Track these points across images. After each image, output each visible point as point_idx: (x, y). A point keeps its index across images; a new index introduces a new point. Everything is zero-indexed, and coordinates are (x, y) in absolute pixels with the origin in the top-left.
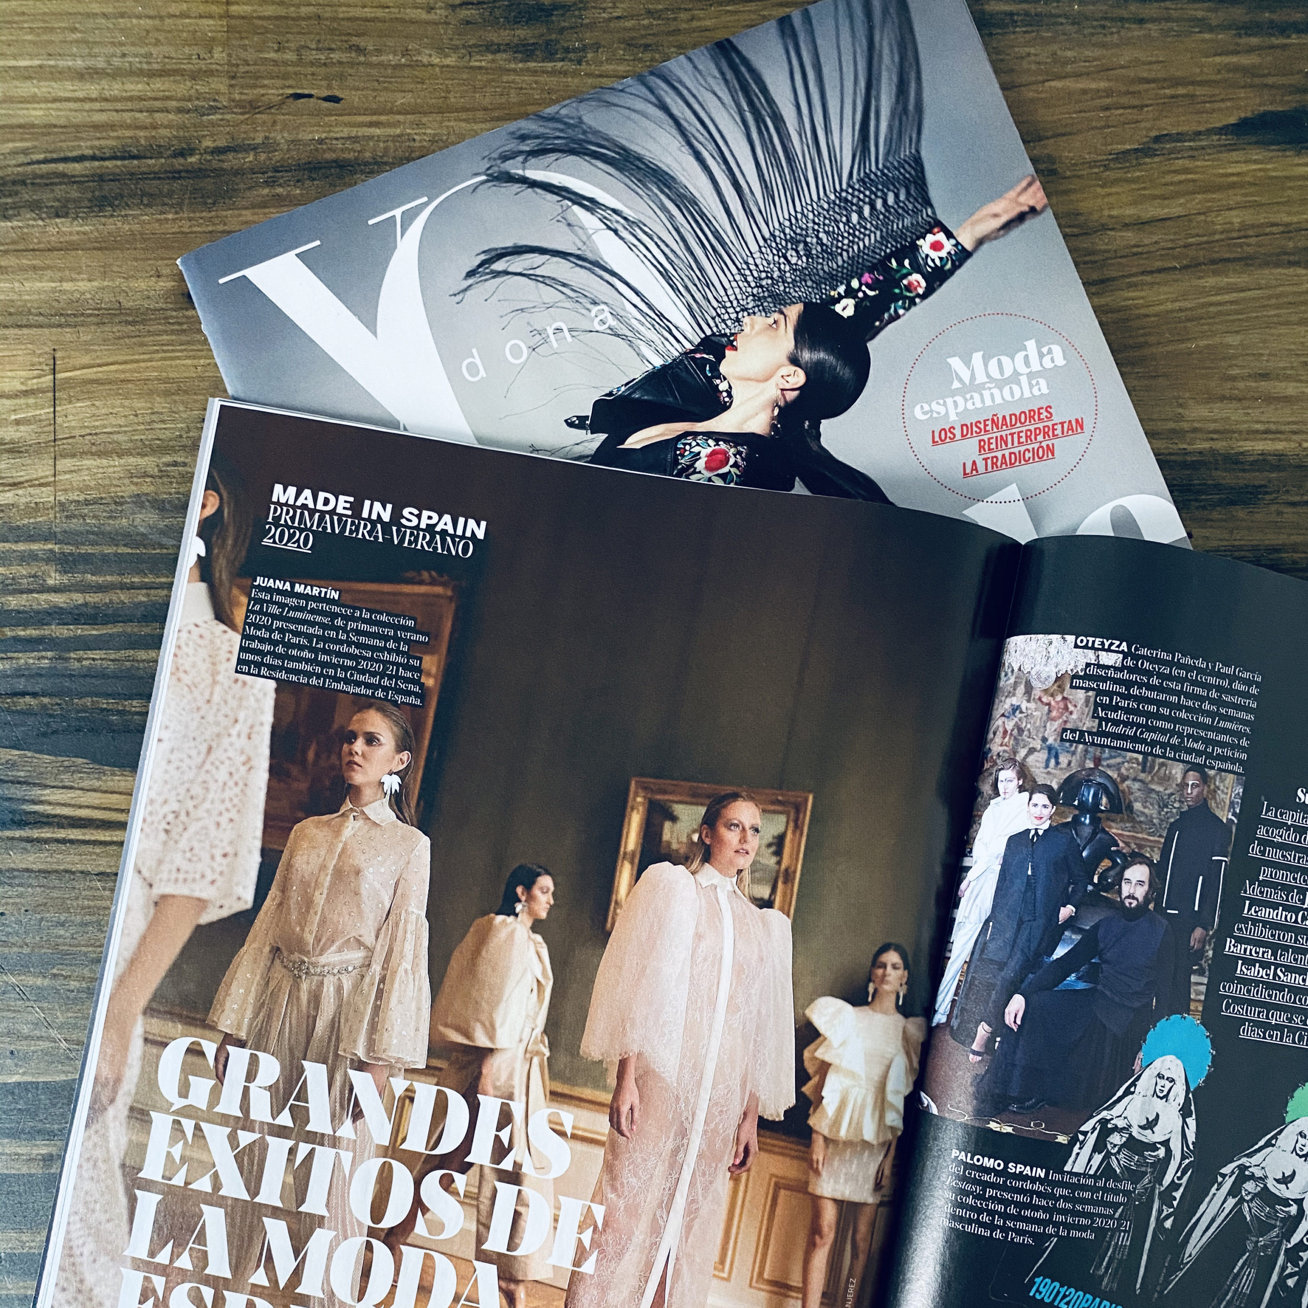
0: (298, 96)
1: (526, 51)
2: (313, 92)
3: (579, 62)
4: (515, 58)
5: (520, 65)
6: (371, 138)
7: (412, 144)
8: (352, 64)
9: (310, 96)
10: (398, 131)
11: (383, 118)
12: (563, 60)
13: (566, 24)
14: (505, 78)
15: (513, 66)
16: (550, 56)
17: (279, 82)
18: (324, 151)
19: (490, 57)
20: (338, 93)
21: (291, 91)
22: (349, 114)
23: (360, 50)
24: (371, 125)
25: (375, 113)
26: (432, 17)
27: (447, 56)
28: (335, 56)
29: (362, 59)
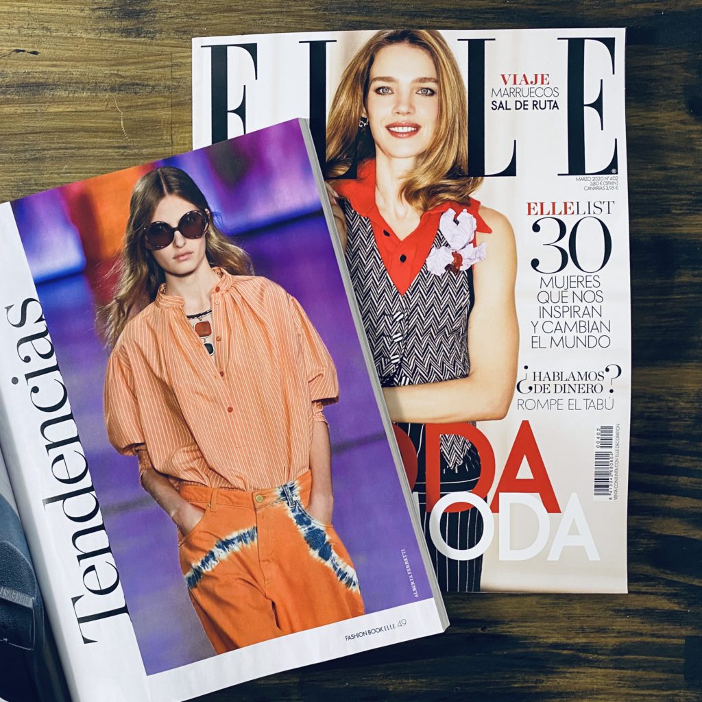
0: (18, 51)
1: (127, 32)
2: (25, 49)
3: (152, 38)
4: (122, 36)
5: (124, 39)
6: (52, 72)
7: (71, 76)
8: (44, 36)
9: (23, 51)
10: (65, 70)
11: (58, 63)
12: (145, 37)
13: (146, 20)
14: (117, 45)
15: (121, 39)
16: (138, 35)
17: (9, 44)
18: (30, 78)
19: (110, 35)
20: (37, 50)
21: (15, 48)
22: (42, 61)
23: (48, 29)
24: (53, 66)
25: (55, 60)
26: (82, 14)
27: (89, 33)
28: (37, 32)
29: (49, 33)
